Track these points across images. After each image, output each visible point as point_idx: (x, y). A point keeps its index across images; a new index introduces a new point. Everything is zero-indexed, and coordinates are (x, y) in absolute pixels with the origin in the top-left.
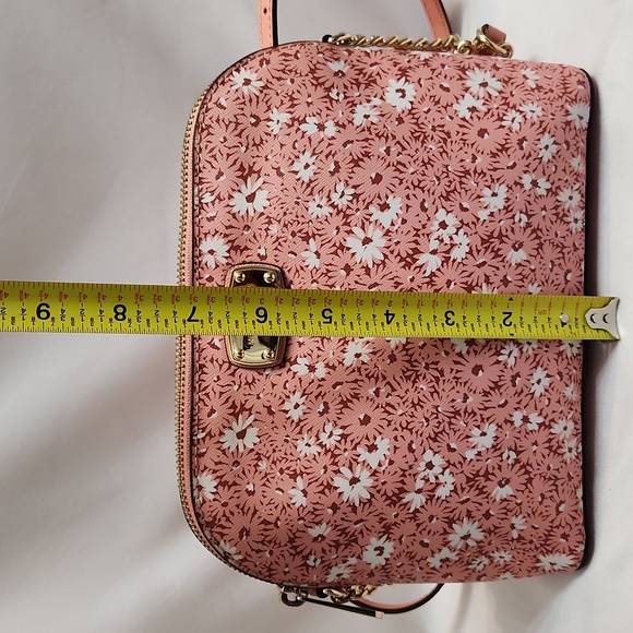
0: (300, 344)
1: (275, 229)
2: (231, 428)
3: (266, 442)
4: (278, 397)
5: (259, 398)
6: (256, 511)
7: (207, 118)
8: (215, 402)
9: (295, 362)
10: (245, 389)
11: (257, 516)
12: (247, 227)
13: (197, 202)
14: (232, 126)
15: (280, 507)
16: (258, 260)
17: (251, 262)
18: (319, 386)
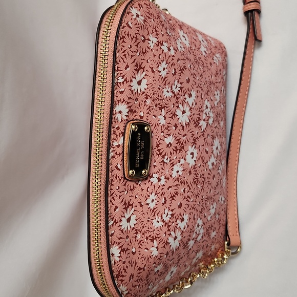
0: (155, 166)
1: (149, 101)
2: (124, 217)
3: (139, 223)
4: (144, 196)
5: (136, 198)
6: (136, 263)
7: (123, 32)
8: (117, 202)
9: (152, 177)
10: (130, 193)
11: (136, 266)
12: (137, 99)
13: (115, 82)
14: (134, 39)
15: (147, 259)
16: (139, 118)
17: (136, 120)
18: (163, 189)
